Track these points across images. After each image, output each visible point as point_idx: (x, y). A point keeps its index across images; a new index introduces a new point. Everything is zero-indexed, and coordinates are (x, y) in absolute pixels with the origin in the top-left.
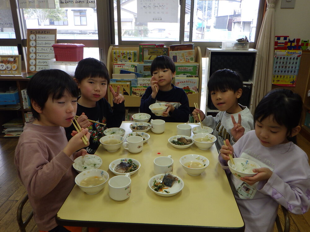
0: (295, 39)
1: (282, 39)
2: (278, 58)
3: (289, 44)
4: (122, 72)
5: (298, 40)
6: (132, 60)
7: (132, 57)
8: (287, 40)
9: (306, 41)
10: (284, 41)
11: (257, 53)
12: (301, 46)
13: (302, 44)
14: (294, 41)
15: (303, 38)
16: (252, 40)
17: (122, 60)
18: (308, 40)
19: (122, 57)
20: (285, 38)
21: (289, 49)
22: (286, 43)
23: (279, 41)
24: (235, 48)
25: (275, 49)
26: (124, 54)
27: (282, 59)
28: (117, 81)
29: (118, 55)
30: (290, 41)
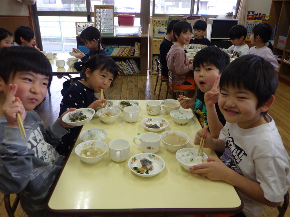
0: (258, 13)
1: (251, 13)
2: (248, 25)
3: (255, 16)
4: (160, 32)
5: (260, 14)
6: (164, 25)
7: (164, 23)
8: (254, 14)
9: (264, 15)
10: (252, 15)
11: (239, 21)
12: (261, 17)
13: (262, 16)
14: (257, 15)
15: (262, 13)
16: (234, 14)
17: (158, 25)
18: (266, 14)
19: (158, 23)
20: (253, 12)
21: (255, 19)
22: (253, 16)
23: (249, 14)
24: (226, 18)
25: (248, 19)
26: (160, 21)
27: (251, 25)
28: (157, 38)
29: (156, 22)
30: (255, 14)
